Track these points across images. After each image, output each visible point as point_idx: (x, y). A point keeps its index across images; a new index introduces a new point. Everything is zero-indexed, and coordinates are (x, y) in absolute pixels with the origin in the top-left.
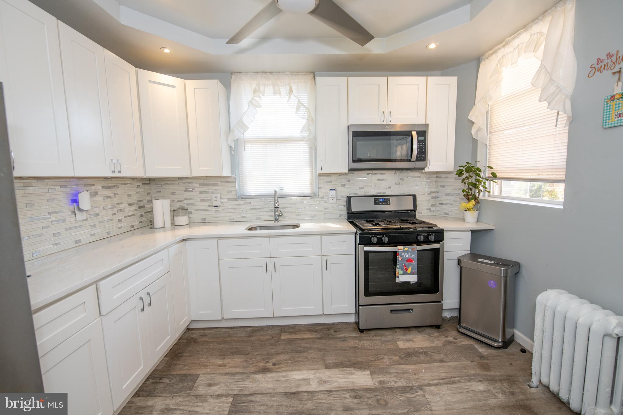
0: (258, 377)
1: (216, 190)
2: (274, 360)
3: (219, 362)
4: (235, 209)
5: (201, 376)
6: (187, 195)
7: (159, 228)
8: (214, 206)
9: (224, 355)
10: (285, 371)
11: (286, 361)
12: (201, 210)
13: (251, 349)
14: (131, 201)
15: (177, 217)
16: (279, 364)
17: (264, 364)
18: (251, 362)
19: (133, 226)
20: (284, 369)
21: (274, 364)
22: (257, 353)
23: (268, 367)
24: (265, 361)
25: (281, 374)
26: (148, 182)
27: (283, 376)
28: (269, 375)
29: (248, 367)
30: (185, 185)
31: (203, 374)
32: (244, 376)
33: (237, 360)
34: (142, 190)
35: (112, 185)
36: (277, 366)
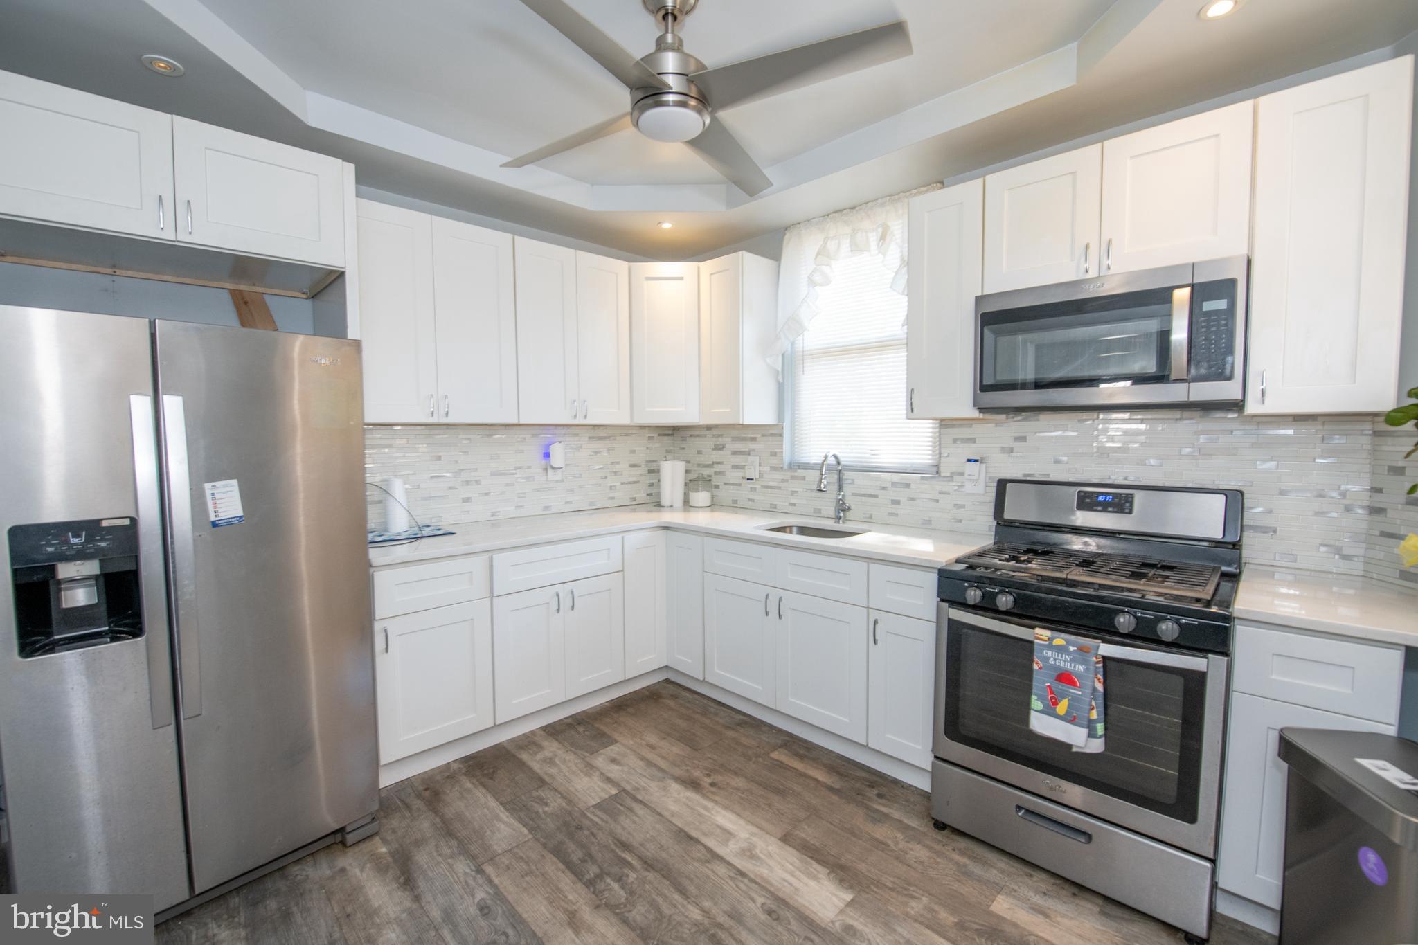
0: (675, 787)
1: (754, 450)
2: (719, 778)
3: (652, 738)
4: (779, 488)
5: (617, 744)
6: (715, 456)
7: (668, 507)
8: (748, 479)
9: (669, 735)
10: (717, 801)
11: (735, 791)
12: (733, 484)
13: (710, 746)
14: (634, 460)
15: (692, 492)
16: (719, 788)
17: (701, 775)
18: (688, 763)
19: (634, 499)
20: (717, 798)
21: (713, 785)
22: (709, 756)
23: (702, 783)
24: (707, 772)
25: (706, 803)
26: (670, 432)
27: (706, 808)
28: (690, 794)
29: (679, 766)
30: (714, 439)
31: (623, 745)
32: (660, 775)
33: (676, 749)
34: (657, 445)
35: (605, 435)
36: (713, 789)
